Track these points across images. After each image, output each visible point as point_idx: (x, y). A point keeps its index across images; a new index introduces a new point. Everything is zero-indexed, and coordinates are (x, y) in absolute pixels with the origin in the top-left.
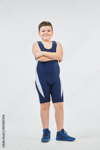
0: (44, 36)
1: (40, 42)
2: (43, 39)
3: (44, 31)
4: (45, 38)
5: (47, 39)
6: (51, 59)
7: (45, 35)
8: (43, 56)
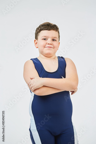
0: (45, 47)
1: (36, 59)
2: (42, 53)
3: (45, 39)
4: (46, 51)
5: (49, 54)
6: (58, 89)
7: (48, 45)
8: (44, 86)
